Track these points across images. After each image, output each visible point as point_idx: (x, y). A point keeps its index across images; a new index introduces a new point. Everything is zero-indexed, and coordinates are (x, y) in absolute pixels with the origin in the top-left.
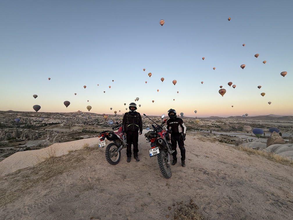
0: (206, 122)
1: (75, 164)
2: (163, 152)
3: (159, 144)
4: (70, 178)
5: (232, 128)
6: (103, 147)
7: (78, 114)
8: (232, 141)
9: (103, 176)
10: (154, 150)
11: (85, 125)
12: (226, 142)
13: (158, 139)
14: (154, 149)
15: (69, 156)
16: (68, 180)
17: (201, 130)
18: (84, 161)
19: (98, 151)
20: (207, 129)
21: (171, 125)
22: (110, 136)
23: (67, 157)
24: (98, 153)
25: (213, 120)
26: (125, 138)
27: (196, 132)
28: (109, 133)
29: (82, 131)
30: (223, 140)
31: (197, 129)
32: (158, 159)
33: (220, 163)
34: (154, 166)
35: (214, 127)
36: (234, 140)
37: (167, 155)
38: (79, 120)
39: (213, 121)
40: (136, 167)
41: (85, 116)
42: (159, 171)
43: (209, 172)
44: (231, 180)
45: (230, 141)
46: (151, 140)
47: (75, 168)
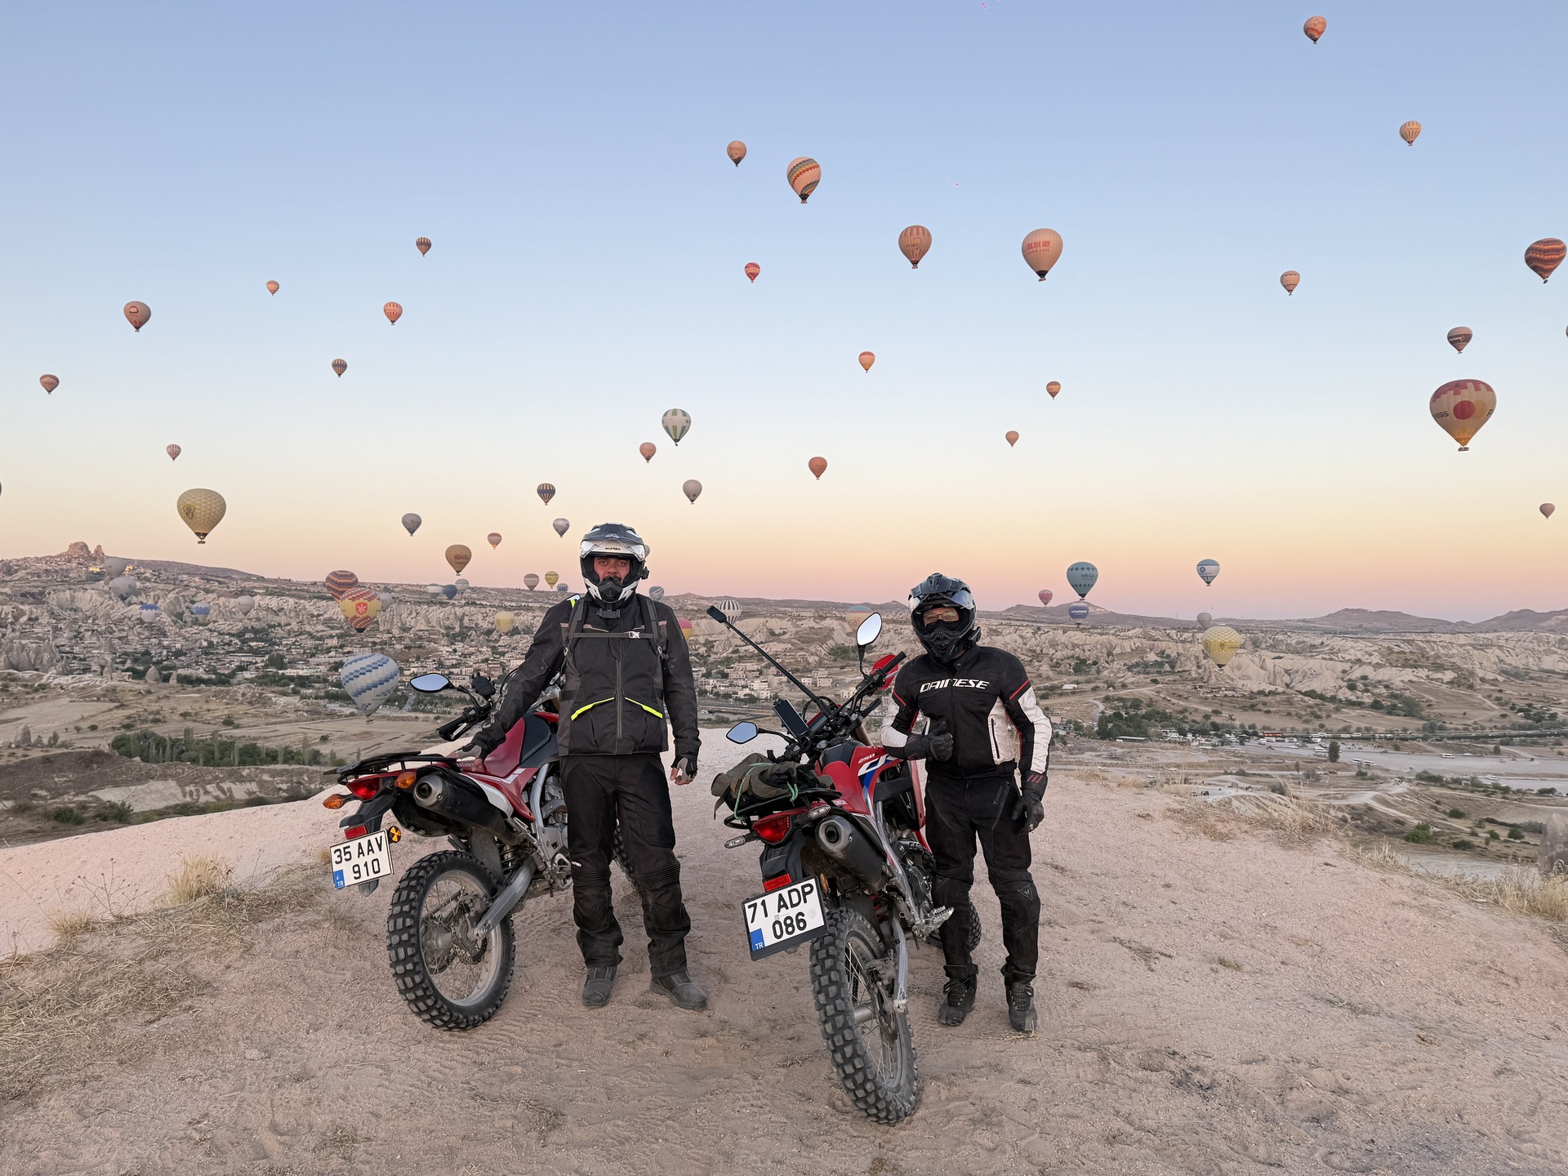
0: (1289, 661)
1: (130, 1029)
2: (856, 921)
3: (828, 856)
4: (107, 1131)
5: (1519, 718)
6: (372, 885)
7: (65, 580)
8: (1515, 832)
9: (377, 1116)
10: (782, 904)
11: (140, 686)
12: (1462, 846)
13: (819, 820)
14: (784, 892)
15: (71, 964)
16: (94, 1148)
17: (1248, 734)
18: (207, 1007)
19: (315, 925)
20: (1300, 726)
21: (933, 706)
22: (426, 792)
23: (55, 975)
24: (316, 936)
25: (1361, 644)
26: (551, 807)
27: (1198, 751)
28: (421, 773)
29: (118, 744)
30: (1441, 823)
31: (1211, 729)
32: (818, 970)
33: (1322, 1008)
34: (790, 1033)
35: (1360, 705)
36: (1538, 830)
37: (888, 946)
38: (78, 636)
39: (1354, 649)
40: (643, 1047)
41: (137, 593)
42: (825, 1072)
43: (1220, 1076)
44: (1370, 1128)
45: (1503, 833)
46: (761, 826)
47: (133, 1058)
